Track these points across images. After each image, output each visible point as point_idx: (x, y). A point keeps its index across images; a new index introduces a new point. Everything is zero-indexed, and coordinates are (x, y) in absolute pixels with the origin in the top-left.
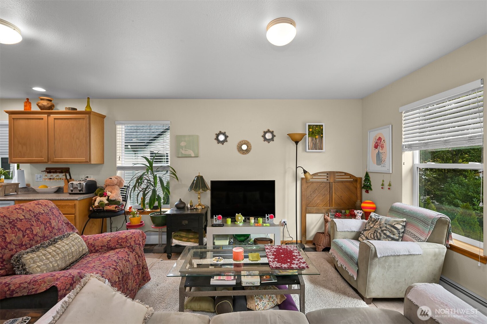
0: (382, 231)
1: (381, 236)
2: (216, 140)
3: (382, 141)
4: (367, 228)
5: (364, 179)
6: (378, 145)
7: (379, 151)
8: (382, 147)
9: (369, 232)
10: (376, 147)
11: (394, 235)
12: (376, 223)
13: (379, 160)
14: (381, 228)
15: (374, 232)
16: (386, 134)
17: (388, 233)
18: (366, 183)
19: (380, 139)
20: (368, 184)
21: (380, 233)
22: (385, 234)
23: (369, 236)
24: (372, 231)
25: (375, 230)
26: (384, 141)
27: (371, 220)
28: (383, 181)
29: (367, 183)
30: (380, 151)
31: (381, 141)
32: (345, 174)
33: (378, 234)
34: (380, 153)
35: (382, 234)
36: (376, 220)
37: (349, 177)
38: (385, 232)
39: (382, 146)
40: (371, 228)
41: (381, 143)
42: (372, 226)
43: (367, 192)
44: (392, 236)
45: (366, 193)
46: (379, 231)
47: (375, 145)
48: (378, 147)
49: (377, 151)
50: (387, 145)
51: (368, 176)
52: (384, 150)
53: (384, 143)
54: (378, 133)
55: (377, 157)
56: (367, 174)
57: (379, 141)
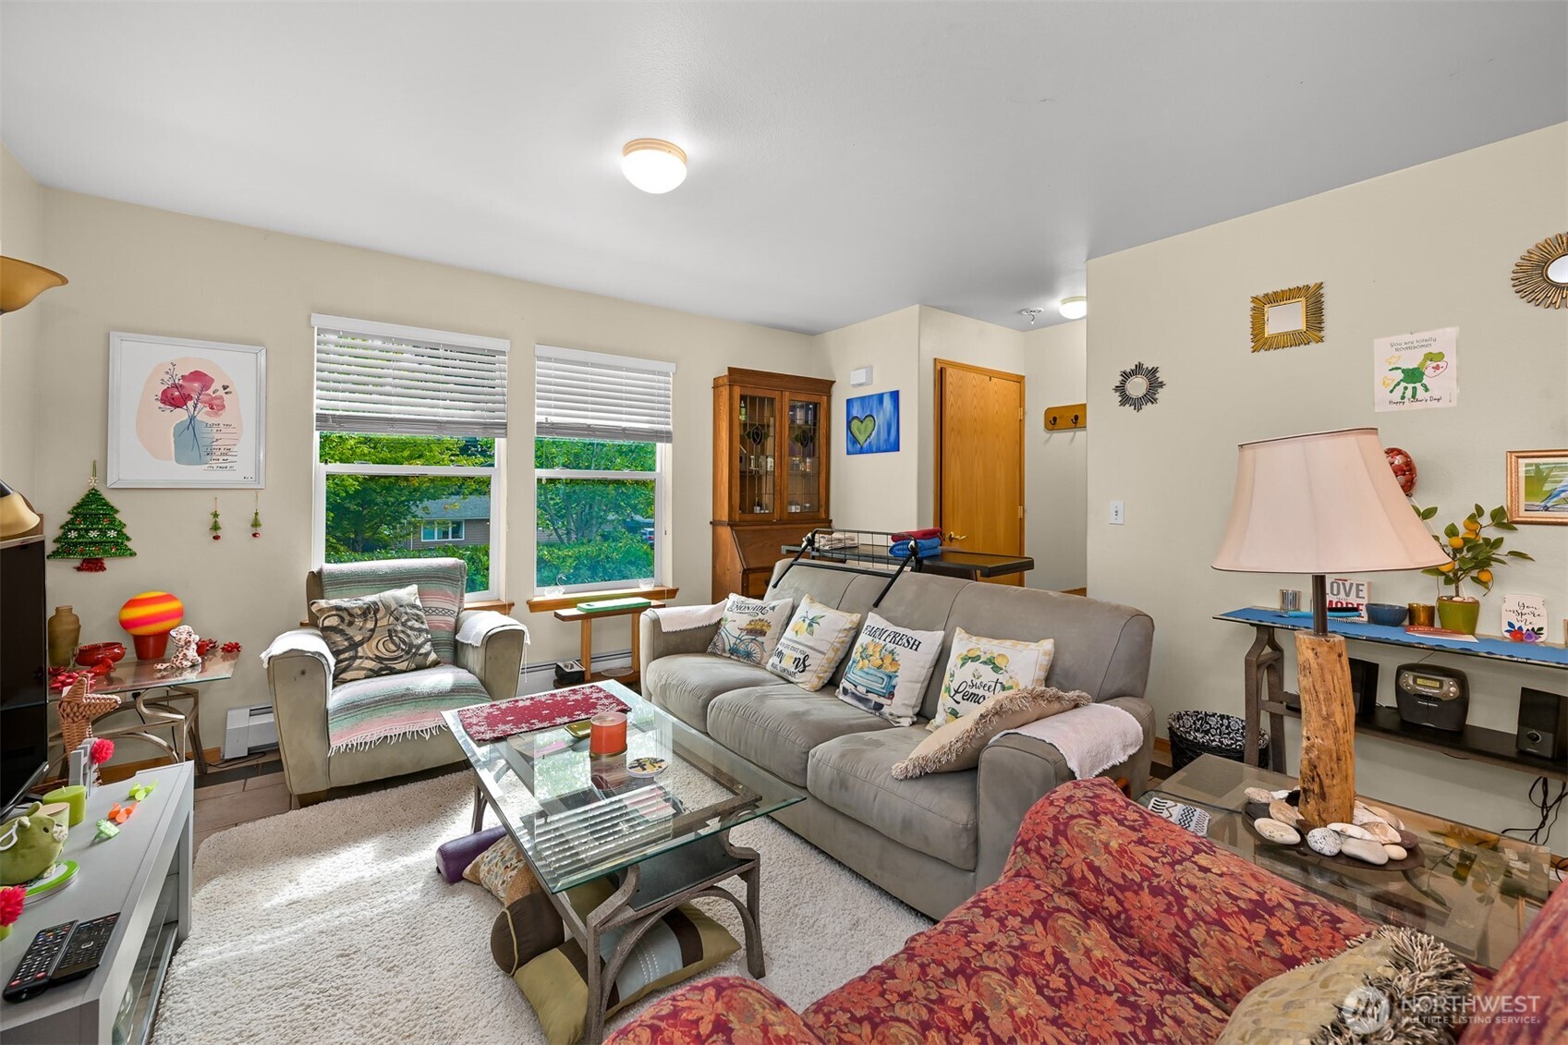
0: (404, 624)
1: (409, 636)
3: (217, 385)
4: (358, 638)
6: (186, 397)
7: (192, 418)
8: (215, 406)
9: (374, 643)
11: (422, 623)
12: (375, 614)
13: (196, 448)
14: (397, 619)
15: (390, 636)
16: (230, 367)
17: (417, 625)
18: (90, 534)
19: (197, 376)
20: (110, 534)
21: (403, 632)
22: (411, 628)
23: (384, 651)
24: (381, 635)
25: (389, 630)
27: (350, 614)
28: (216, 515)
29: (104, 530)
30: (201, 418)
31: (206, 387)
33: (402, 635)
34: (198, 425)
35: (409, 632)
36: (368, 608)
38: (409, 623)
39: (216, 402)
40: (373, 630)
41: (210, 392)
42: (370, 625)
43: (95, 567)
44: (424, 627)
45: (86, 573)
46: (399, 628)
47: (164, 392)
48: (190, 404)
49: (181, 415)
50: (243, 405)
51: (107, 504)
52: (224, 418)
53: (225, 396)
54: (187, 357)
55: (177, 435)
56: (93, 497)
57: (196, 385)
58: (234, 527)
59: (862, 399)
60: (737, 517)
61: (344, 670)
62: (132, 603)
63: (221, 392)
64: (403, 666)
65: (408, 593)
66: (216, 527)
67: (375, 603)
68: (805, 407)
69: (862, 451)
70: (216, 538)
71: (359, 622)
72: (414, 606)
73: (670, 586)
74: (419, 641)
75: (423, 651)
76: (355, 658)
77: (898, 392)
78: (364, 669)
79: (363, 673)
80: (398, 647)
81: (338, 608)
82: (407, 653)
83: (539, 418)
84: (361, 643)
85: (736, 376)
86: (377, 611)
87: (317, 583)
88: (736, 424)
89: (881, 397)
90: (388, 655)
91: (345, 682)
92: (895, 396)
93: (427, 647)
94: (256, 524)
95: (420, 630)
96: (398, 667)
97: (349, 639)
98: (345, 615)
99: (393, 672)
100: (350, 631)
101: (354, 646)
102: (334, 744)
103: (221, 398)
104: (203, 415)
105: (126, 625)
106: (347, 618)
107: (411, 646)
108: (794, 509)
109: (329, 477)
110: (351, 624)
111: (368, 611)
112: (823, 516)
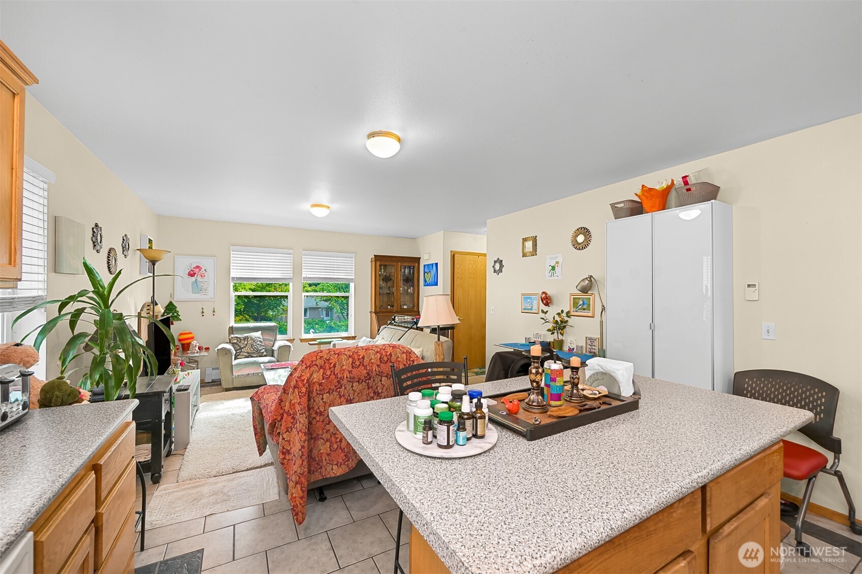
0: (256, 343)
1: (257, 347)
2: (92, 244)
3: (203, 270)
4: (242, 346)
6: (194, 274)
7: (196, 280)
9: (247, 348)
10: (192, 274)
11: (262, 343)
13: (198, 289)
14: (254, 342)
16: (207, 264)
17: (260, 344)
19: (198, 267)
20: (176, 315)
22: (258, 344)
24: (249, 346)
25: (251, 345)
26: (206, 270)
27: (240, 339)
28: (203, 309)
29: (172, 314)
30: (200, 280)
31: (200, 270)
33: (255, 346)
34: (198, 282)
39: (203, 275)
40: (246, 344)
41: (201, 272)
42: (246, 343)
46: (255, 344)
47: (189, 272)
48: (196, 276)
49: (193, 279)
50: (210, 275)
51: (174, 306)
52: (205, 279)
53: (206, 273)
54: (195, 262)
55: (192, 285)
56: (171, 303)
57: (198, 270)
58: (208, 312)
59: (428, 265)
60: (378, 310)
61: (238, 355)
62: (182, 334)
64: (256, 355)
65: (258, 334)
66: (203, 312)
67: (248, 337)
68: (409, 267)
69: (427, 285)
70: (203, 316)
71: (242, 342)
72: (260, 338)
73: (353, 335)
74: (261, 349)
75: (261, 351)
76: (241, 352)
77: (437, 263)
78: (243, 355)
79: (243, 357)
80: (254, 350)
81: (237, 337)
82: (257, 352)
83: (304, 276)
84: (243, 348)
85: (377, 258)
86: (248, 339)
87: (232, 330)
88: (378, 275)
89: (433, 264)
90: (251, 352)
91: (238, 358)
92: (437, 264)
93: (263, 350)
94: (214, 312)
95: (261, 345)
96: (254, 356)
97: (240, 346)
98: (239, 339)
99: (252, 357)
100: (240, 344)
101: (241, 348)
102: (234, 374)
103: (204, 273)
104: (199, 278)
105: (180, 340)
106: (239, 340)
107: (258, 350)
108: (405, 307)
109: (235, 296)
110: (240, 342)
111: (246, 338)
112: (416, 310)
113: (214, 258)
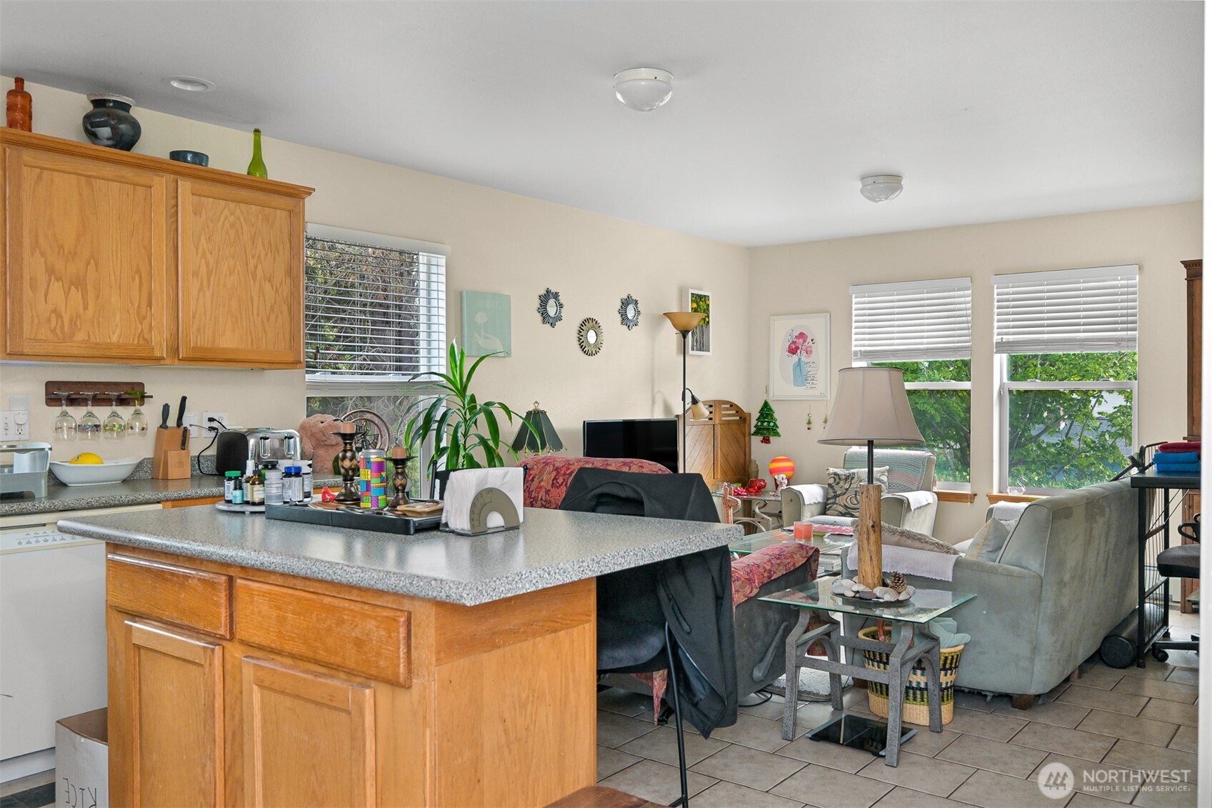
2: (540, 314)
3: (809, 340)
4: (838, 493)
5: (755, 415)
6: (797, 348)
7: (800, 360)
8: (809, 352)
9: (845, 496)
10: (793, 350)
12: (851, 480)
13: (802, 377)
16: (816, 327)
18: (765, 424)
19: (802, 335)
20: (772, 424)
23: (849, 502)
24: (850, 493)
25: (856, 491)
26: (812, 340)
27: (840, 479)
28: (809, 415)
29: (769, 422)
30: (803, 359)
31: (805, 341)
32: (731, 406)
34: (802, 364)
37: (734, 412)
39: (809, 349)
40: (847, 489)
41: (806, 344)
42: (847, 486)
43: (766, 441)
45: (764, 444)
47: (789, 346)
48: (799, 351)
49: (795, 358)
50: (820, 349)
51: (770, 409)
52: (813, 358)
53: (813, 345)
54: (798, 325)
55: (794, 370)
56: (766, 404)
57: (801, 340)
58: (817, 424)
61: (829, 509)
62: (774, 461)
63: (811, 343)
66: (809, 422)
67: (854, 474)
70: (809, 428)
71: (842, 483)
76: (834, 503)
78: (837, 511)
79: (835, 512)
81: (835, 474)
83: (996, 338)
84: (840, 495)
90: (851, 505)
94: (826, 421)
96: (856, 514)
97: (835, 492)
98: (837, 478)
99: (853, 516)
100: (836, 488)
101: (836, 496)
103: (811, 347)
104: (804, 357)
105: (772, 472)
106: (837, 480)
110: (838, 483)
111: (849, 478)
113: (826, 314)
